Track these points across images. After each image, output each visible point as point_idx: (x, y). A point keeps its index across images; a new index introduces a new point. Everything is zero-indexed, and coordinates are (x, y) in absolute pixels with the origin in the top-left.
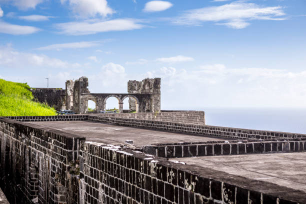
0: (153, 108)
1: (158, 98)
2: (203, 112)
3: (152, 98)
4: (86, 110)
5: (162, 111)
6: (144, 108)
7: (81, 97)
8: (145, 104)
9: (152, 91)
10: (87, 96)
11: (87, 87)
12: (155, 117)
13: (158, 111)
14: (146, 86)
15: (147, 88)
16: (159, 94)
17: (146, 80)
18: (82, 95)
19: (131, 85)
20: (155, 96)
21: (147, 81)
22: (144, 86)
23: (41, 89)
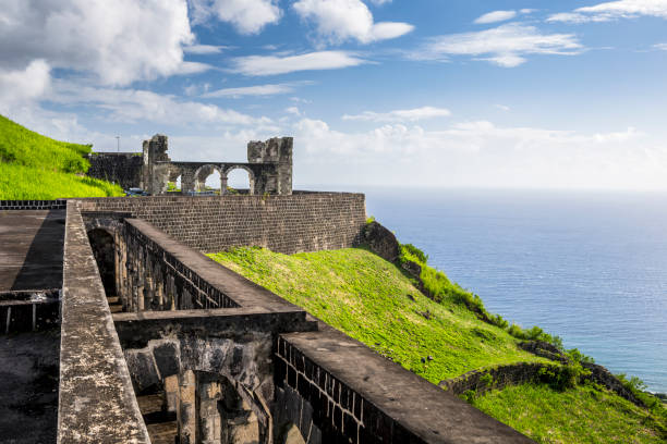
0: (280, 188)
1: (289, 171)
2: (363, 196)
3: (279, 170)
4: (164, 189)
5: (295, 193)
6: (263, 187)
7: (155, 167)
8: (265, 180)
9: (278, 159)
10: (165, 166)
11: (166, 152)
12: (263, 203)
13: (288, 191)
14: (272, 150)
15: (273, 153)
16: (289, 163)
17: (272, 140)
18: (157, 164)
19: (253, 148)
20: (284, 167)
21: (272, 142)
22: (268, 151)
23: (107, 154)
